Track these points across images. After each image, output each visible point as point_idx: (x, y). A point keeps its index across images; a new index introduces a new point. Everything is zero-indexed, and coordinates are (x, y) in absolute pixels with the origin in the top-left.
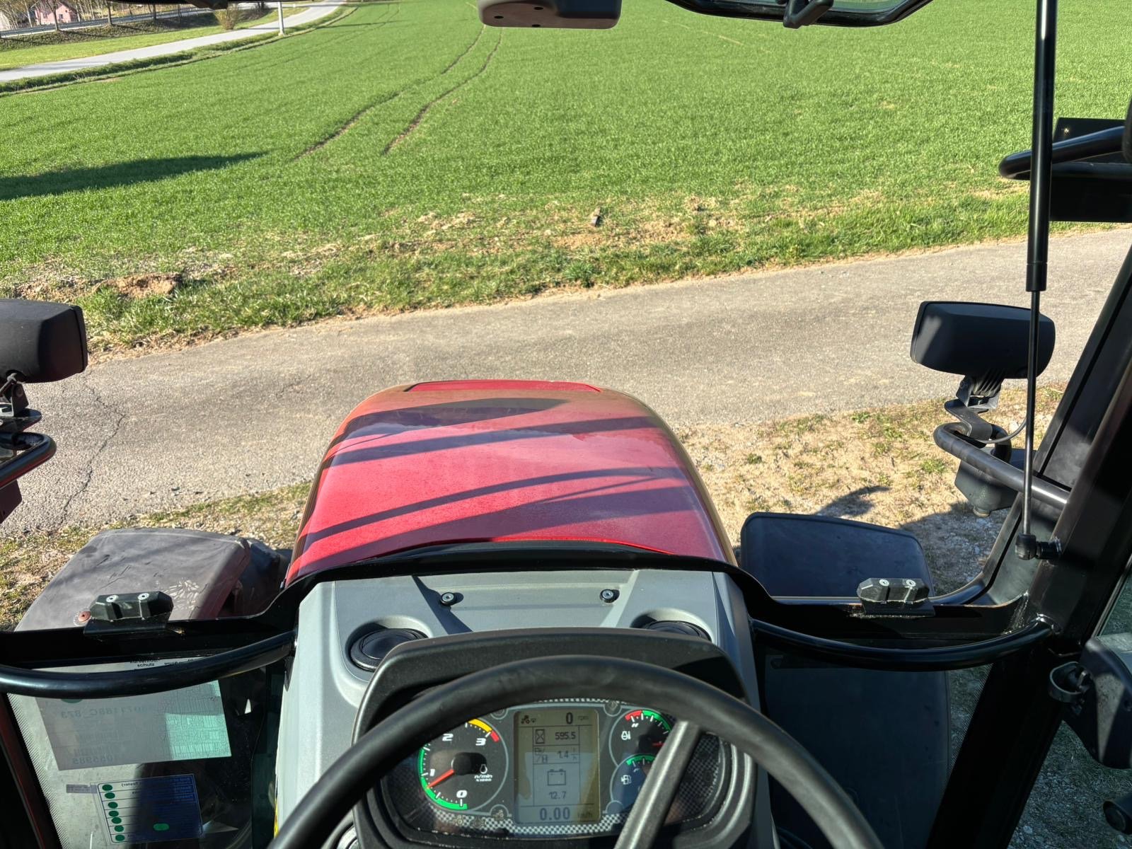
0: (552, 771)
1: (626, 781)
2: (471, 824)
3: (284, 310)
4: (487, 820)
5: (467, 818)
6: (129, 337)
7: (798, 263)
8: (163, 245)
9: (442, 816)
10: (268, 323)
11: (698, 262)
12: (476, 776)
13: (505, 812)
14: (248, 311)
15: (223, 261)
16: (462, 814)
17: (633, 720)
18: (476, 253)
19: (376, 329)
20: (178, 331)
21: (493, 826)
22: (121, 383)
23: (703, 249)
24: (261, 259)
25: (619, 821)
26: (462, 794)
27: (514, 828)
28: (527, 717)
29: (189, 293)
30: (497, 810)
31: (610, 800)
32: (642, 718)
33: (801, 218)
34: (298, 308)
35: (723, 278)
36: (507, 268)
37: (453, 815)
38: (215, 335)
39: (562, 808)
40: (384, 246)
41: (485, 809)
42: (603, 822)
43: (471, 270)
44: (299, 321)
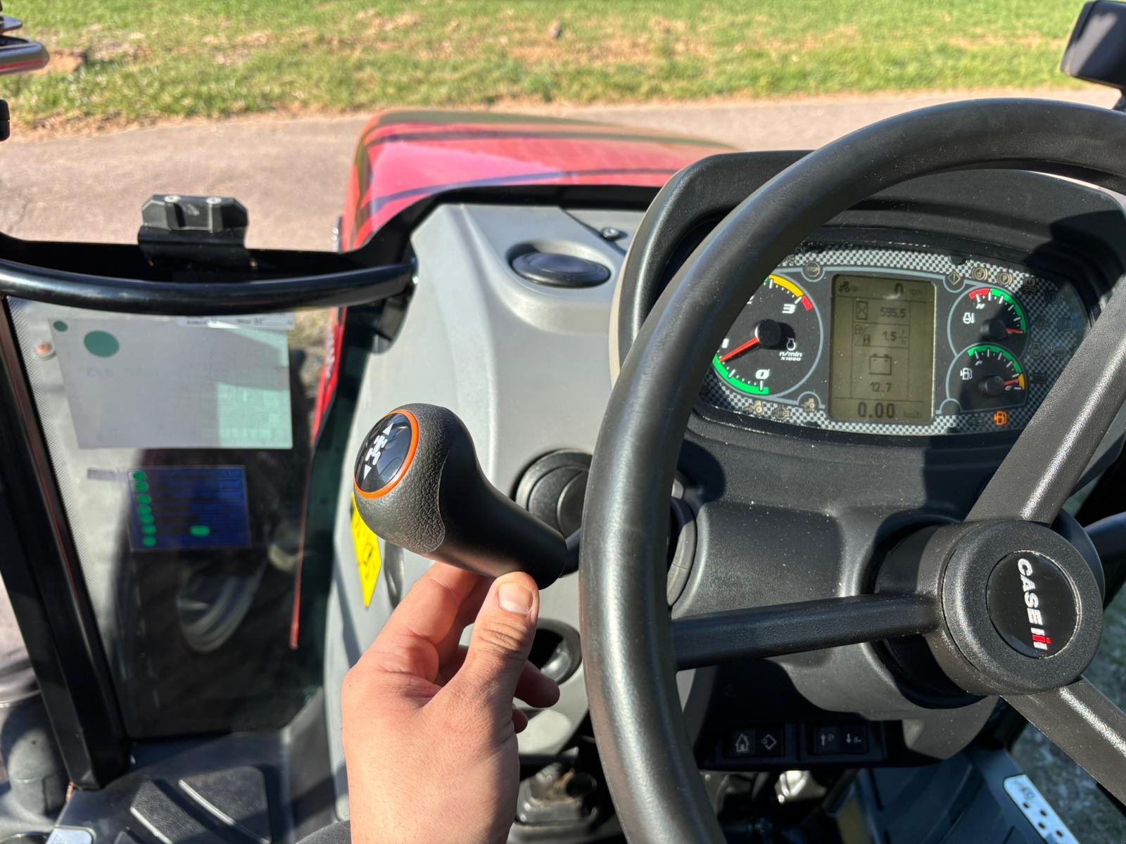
0: (875, 356)
1: (966, 376)
2: (773, 413)
3: (209, 100)
4: (794, 410)
5: (768, 405)
6: (30, 117)
7: (769, 96)
8: (63, 20)
9: (736, 400)
10: (191, 113)
11: (666, 87)
12: (782, 353)
13: (816, 402)
14: (166, 98)
15: (133, 42)
16: (762, 400)
17: (979, 300)
18: (424, 56)
19: (315, 129)
20: (87, 114)
21: (802, 418)
22: (24, 166)
23: (672, 72)
24: (179, 42)
25: (955, 425)
26: (763, 374)
27: (826, 423)
28: (846, 283)
29: (97, 73)
30: (806, 399)
31: (946, 398)
32: (990, 299)
33: (774, 49)
34: (224, 100)
35: (690, 106)
36: (457, 75)
37: (750, 401)
38: (129, 122)
39: (885, 404)
40: (321, 40)
41: (792, 396)
42: (935, 424)
43: (419, 74)
44: (226, 113)
